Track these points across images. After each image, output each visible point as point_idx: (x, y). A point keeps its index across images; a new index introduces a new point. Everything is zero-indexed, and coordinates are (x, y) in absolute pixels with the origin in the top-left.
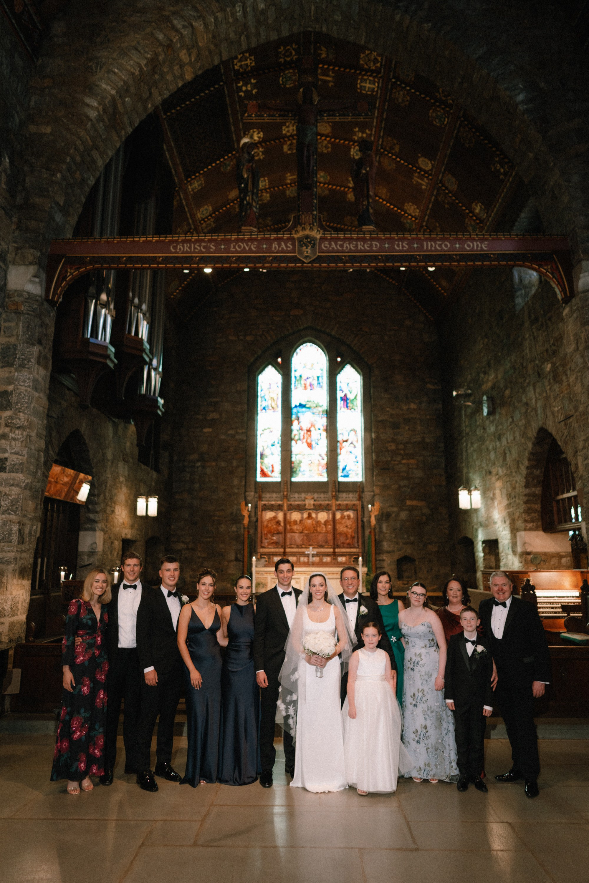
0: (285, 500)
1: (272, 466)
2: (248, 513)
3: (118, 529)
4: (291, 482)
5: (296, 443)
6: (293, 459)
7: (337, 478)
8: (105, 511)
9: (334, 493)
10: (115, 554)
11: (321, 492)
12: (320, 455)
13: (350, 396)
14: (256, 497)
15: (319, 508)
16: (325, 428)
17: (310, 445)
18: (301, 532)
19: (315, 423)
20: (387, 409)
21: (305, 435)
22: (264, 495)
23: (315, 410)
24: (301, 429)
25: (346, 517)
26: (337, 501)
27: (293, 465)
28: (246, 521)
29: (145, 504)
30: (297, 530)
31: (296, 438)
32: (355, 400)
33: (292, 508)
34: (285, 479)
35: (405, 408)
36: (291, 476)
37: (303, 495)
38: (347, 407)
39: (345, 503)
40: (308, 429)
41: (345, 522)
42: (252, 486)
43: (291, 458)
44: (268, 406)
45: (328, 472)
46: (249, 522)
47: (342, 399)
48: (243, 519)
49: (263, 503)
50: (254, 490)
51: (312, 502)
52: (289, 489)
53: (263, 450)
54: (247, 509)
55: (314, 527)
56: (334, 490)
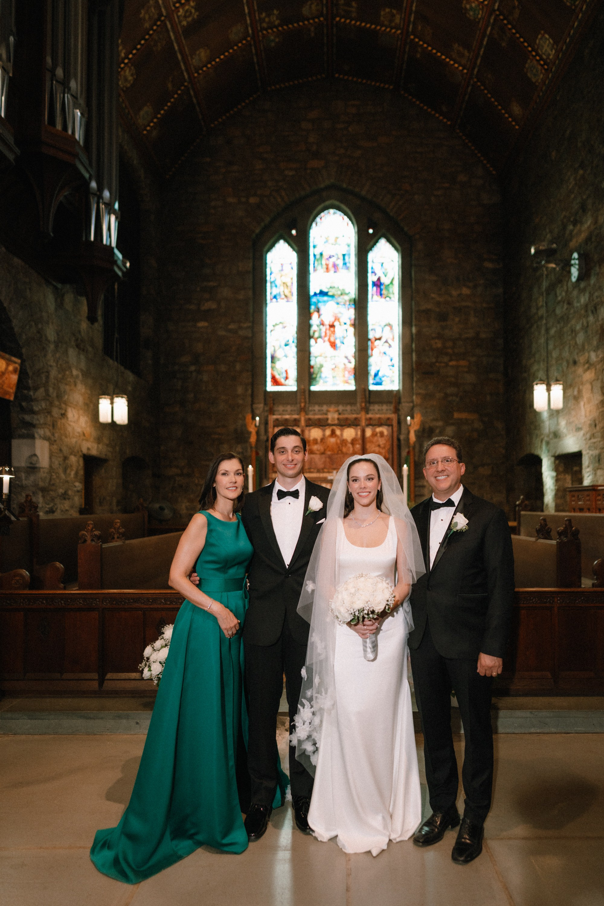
0: (303, 414)
1: (286, 371)
2: (256, 429)
3: (74, 440)
4: (310, 391)
5: (316, 342)
6: (312, 363)
7: (368, 386)
8: (49, 413)
9: (363, 404)
10: (73, 473)
11: (347, 404)
12: (346, 357)
13: (385, 281)
14: (267, 411)
15: (344, 424)
16: (353, 322)
17: (333, 345)
18: (323, 453)
19: (339, 315)
20: (433, 295)
21: (328, 331)
22: (276, 408)
23: (340, 300)
24: (322, 324)
25: (379, 435)
26: (368, 414)
27: (312, 370)
28: (253, 439)
29: (110, 406)
30: (318, 450)
31: (316, 335)
32: (391, 286)
33: (311, 424)
34: (302, 387)
35: (454, 293)
36: (310, 384)
37: (325, 408)
38: (381, 295)
39: (378, 416)
40: (331, 323)
41: (378, 441)
42: (261, 397)
43: (309, 361)
44: (280, 294)
45: (355, 379)
46: (258, 440)
47: (374, 284)
48: (249, 438)
49: (275, 417)
50: (263, 401)
51: (336, 416)
52: (307, 400)
53: (275, 351)
54: (254, 423)
55: (339, 447)
56: (364, 400)
